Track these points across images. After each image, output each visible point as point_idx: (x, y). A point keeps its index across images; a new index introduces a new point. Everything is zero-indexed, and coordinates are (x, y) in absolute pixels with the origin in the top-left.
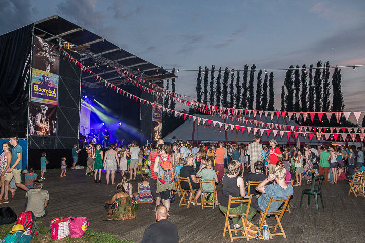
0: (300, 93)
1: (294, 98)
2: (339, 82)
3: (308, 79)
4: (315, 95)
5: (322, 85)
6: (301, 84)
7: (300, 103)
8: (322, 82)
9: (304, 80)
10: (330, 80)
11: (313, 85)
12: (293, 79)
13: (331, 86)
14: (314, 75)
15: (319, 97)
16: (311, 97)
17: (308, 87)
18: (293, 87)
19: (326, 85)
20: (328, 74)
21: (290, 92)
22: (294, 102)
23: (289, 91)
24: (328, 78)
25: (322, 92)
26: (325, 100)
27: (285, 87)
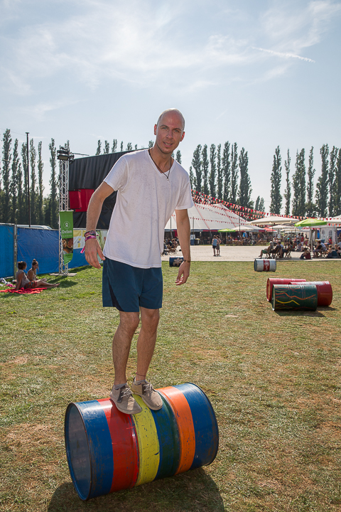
0: (209, 175)
1: (203, 180)
2: (247, 165)
3: (216, 160)
4: (224, 178)
5: (230, 168)
6: (210, 165)
7: (209, 186)
8: (231, 165)
9: (212, 161)
10: (238, 162)
11: (222, 167)
12: (201, 160)
13: (239, 168)
14: (222, 156)
15: (227, 180)
16: (220, 181)
17: (217, 168)
18: (201, 168)
19: (234, 167)
20: (236, 155)
21: (199, 174)
22: (202, 184)
23: (197, 171)
24: (236, 159)
25: (231, 175)
26: (234, 183)
27: (193, 168)
